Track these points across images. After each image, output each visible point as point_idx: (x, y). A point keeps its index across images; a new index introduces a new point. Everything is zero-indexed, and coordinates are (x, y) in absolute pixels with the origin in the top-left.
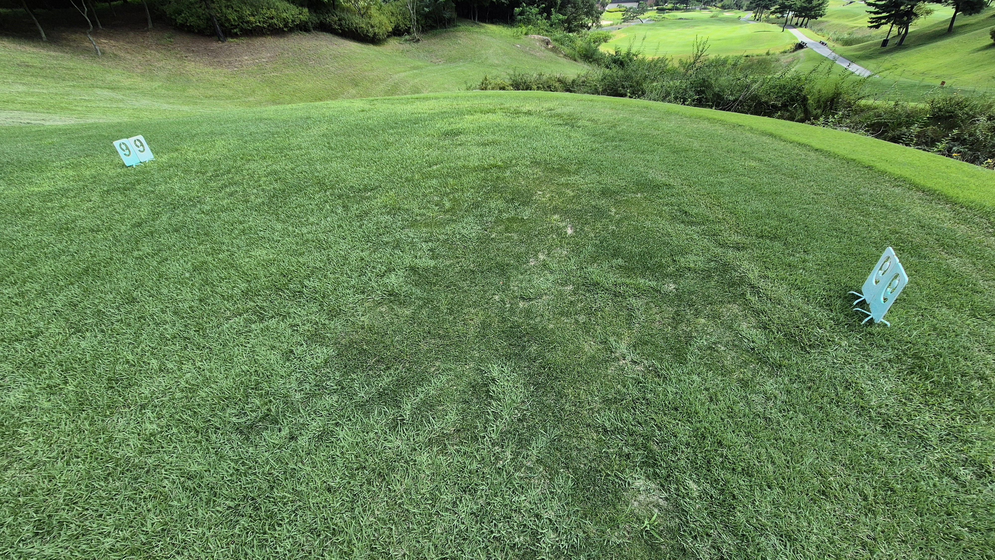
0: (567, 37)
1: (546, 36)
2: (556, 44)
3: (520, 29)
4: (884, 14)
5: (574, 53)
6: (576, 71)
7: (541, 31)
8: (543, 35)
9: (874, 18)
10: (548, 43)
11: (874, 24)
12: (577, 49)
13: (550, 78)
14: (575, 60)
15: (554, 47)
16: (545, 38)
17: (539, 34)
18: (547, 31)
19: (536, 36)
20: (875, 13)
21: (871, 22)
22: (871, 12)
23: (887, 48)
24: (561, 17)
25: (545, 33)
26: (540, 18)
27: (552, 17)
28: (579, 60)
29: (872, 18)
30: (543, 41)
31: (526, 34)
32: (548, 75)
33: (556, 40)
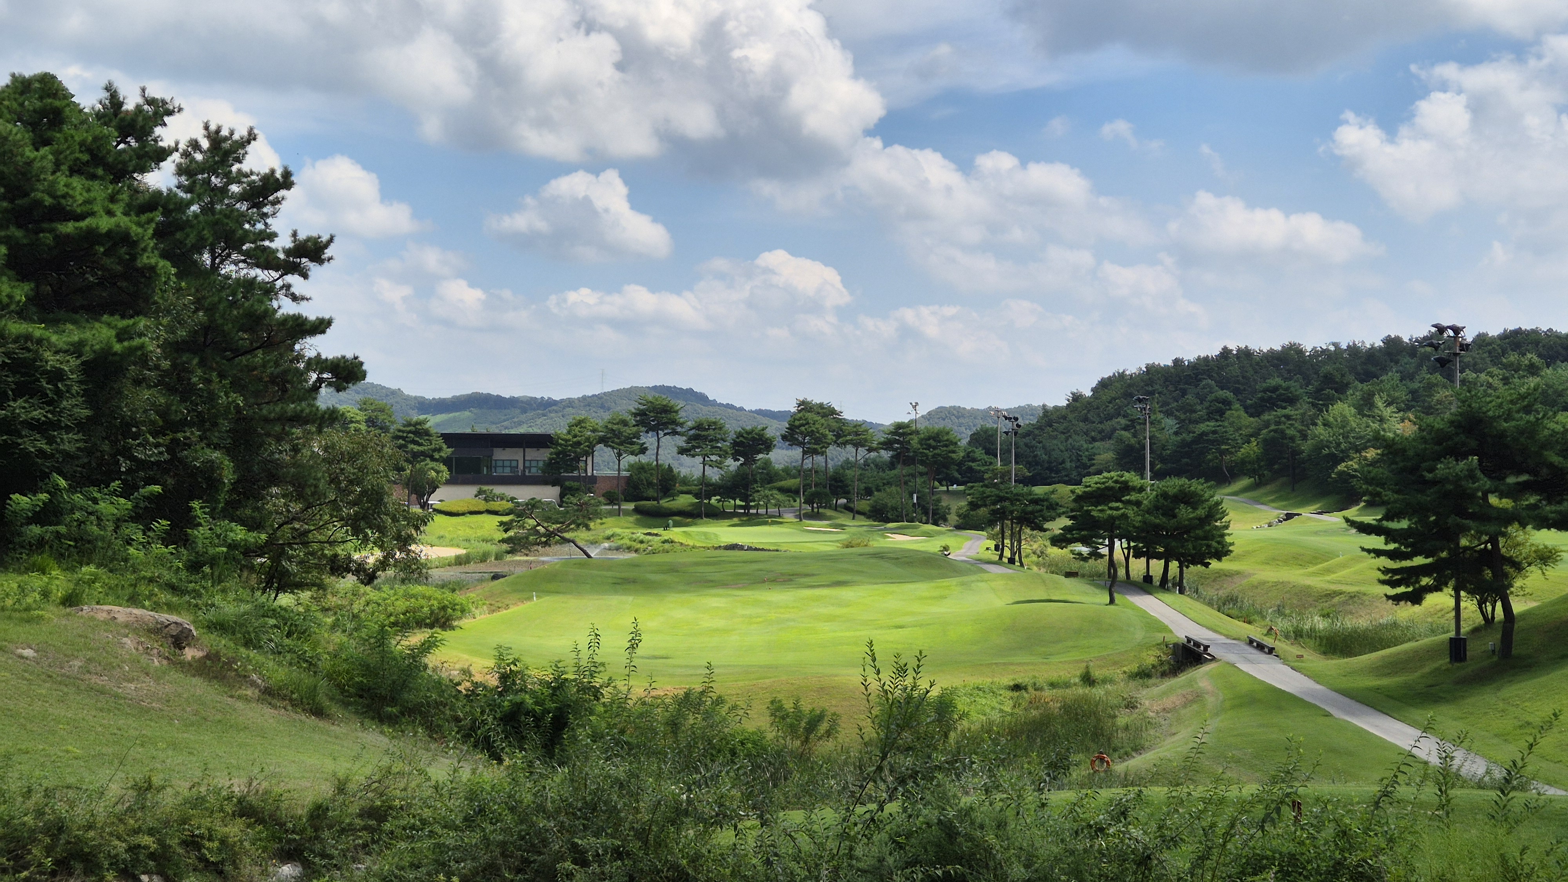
0: (273, 613)
1: (171, 607)
2: (222, 643)
3: (36, 581)
4: (1419, 561)
5: (307, 680)
6: (329, 766)
7: (144, 589)
8: (156, 607)
9: (1394, 571)
10: (180, 640)
11: (1401, 589)
12: (325, 663)
13: (198, 802)
14: (319, 712)
15: (212, 657)
16: (165, 617)
17: (134, 600)
18: (173, 588)
19: (123, 613)
20: (1392, 555)
21: (1393, 584)
22: (1378, 553)
23: (1469, 667)
24: (239, 533)
25: (164, 597)
26: (139, 536)
27: (201, 534)
28: (335, 710)
29: (1386, 571)
30: (157, 630)
31: (70, 600)
32: (183, 787)
33: (220, 627)
